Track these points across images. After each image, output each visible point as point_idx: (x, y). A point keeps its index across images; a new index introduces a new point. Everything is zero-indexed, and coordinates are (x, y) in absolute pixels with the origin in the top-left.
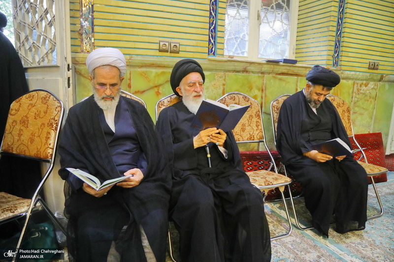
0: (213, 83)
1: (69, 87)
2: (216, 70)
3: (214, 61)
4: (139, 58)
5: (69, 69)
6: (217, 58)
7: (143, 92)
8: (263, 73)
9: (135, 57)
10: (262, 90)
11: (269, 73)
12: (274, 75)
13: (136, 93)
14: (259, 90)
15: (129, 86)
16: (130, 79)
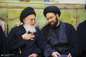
7: (14, 19)
8: (76, 9)
10: (77, 18)
11: (81, 9)
13: (10, 20)
14: (74, 18)
15: (7, 17)
16: (7, 14)
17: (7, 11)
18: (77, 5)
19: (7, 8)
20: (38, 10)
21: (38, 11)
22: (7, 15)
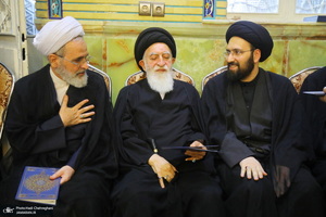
0: (210, 53)
1: (24, 59)
2: (215, 36)
3: (210, 24)
4: (115, 24)
5: (23, 40)
6: (215, 20)
7: (121, 64)
8: (284, 37)
9: (109, 23)
10: (284, 62)
11: (296, 38)
12: (304, 40)
13: (112, 65)
14: (279, 61)
15: (105, 57)
16: (105, 49)
17: (103, 41)
18: (287, 28)
19: (106, 33)
20: (186, 39)
21: (184, 42)
22: (103, 52)
